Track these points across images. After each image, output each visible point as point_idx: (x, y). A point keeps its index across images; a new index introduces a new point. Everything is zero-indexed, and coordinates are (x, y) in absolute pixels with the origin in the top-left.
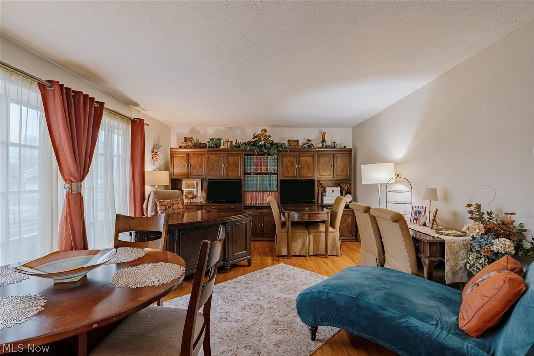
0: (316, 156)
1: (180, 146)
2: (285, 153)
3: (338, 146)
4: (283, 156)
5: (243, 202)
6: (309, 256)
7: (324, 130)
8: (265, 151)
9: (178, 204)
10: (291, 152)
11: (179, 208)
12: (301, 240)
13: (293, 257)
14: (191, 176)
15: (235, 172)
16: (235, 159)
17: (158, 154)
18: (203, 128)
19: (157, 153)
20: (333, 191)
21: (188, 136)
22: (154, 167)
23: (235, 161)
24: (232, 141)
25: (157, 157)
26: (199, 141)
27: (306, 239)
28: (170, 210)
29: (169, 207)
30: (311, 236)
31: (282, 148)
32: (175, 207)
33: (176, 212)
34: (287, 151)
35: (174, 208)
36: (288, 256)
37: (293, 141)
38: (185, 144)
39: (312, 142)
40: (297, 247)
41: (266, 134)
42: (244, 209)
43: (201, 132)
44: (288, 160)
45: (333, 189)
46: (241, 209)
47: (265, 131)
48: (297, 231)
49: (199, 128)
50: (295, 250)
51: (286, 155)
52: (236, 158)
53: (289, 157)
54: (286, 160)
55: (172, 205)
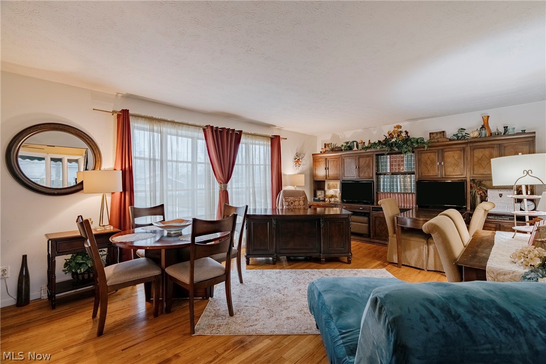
0: (468, 149)
1: (321, 152)
2: (422, 149)
3: (510, 131)
4: (421, 153)
5: (375, 204)
6: (428, 271)
7: (488, 112)
8: (397, 150)
9: (299, 201)
10: (429, 147)
11: (299, 205)
12: (417, 250)
13: (404, 267)
14: (329, 178)
15: (366, 173)
16: (366, 160)
17: (301, 160)
18: (342, 133)
19: (299, 159)
20: (501, 195)
21: (327, 143)
22: (298, 171)
23: (367, 162)
24: (364, 143)
25: (300, 163)
26: (336, 146)
27: (423, 250)
28: (292, 205)
29: (292, 203)
30: (431, 247)
31: (417, 142)
32: (297, 203)
33: (297, 207)
34: (424, 147)
35: (295, 204)
36: (398, 265)
37: (437, 133)
38: (324, 150)
39: (466, 131)
40: (412, 257)
41: (400, 130)
42: (373, 210)
43: (341, 137)
44: (427, 157)
45: (501, 192)
46: (370, 210)
47: (399, 127)
48: (412, 239)
49: (338, 134)
50: (409, 260)
51: (424, 152)
52: (368, 159)
53: (429, 154)
54: (425, 157)
55: (294, 202)
